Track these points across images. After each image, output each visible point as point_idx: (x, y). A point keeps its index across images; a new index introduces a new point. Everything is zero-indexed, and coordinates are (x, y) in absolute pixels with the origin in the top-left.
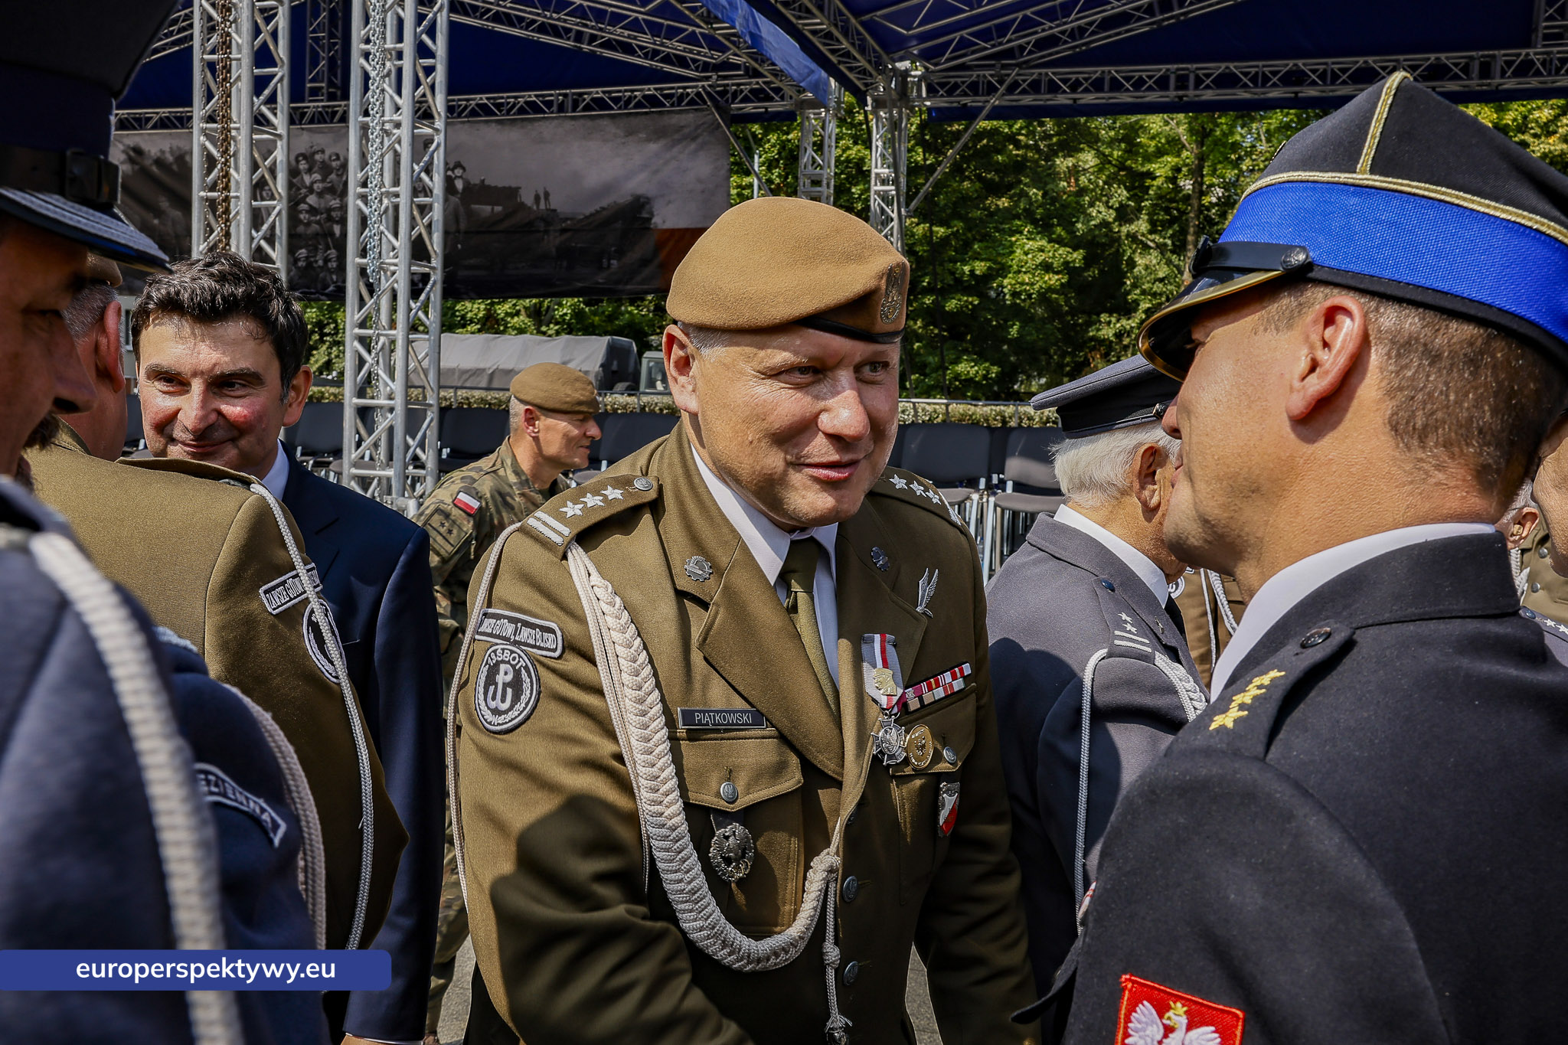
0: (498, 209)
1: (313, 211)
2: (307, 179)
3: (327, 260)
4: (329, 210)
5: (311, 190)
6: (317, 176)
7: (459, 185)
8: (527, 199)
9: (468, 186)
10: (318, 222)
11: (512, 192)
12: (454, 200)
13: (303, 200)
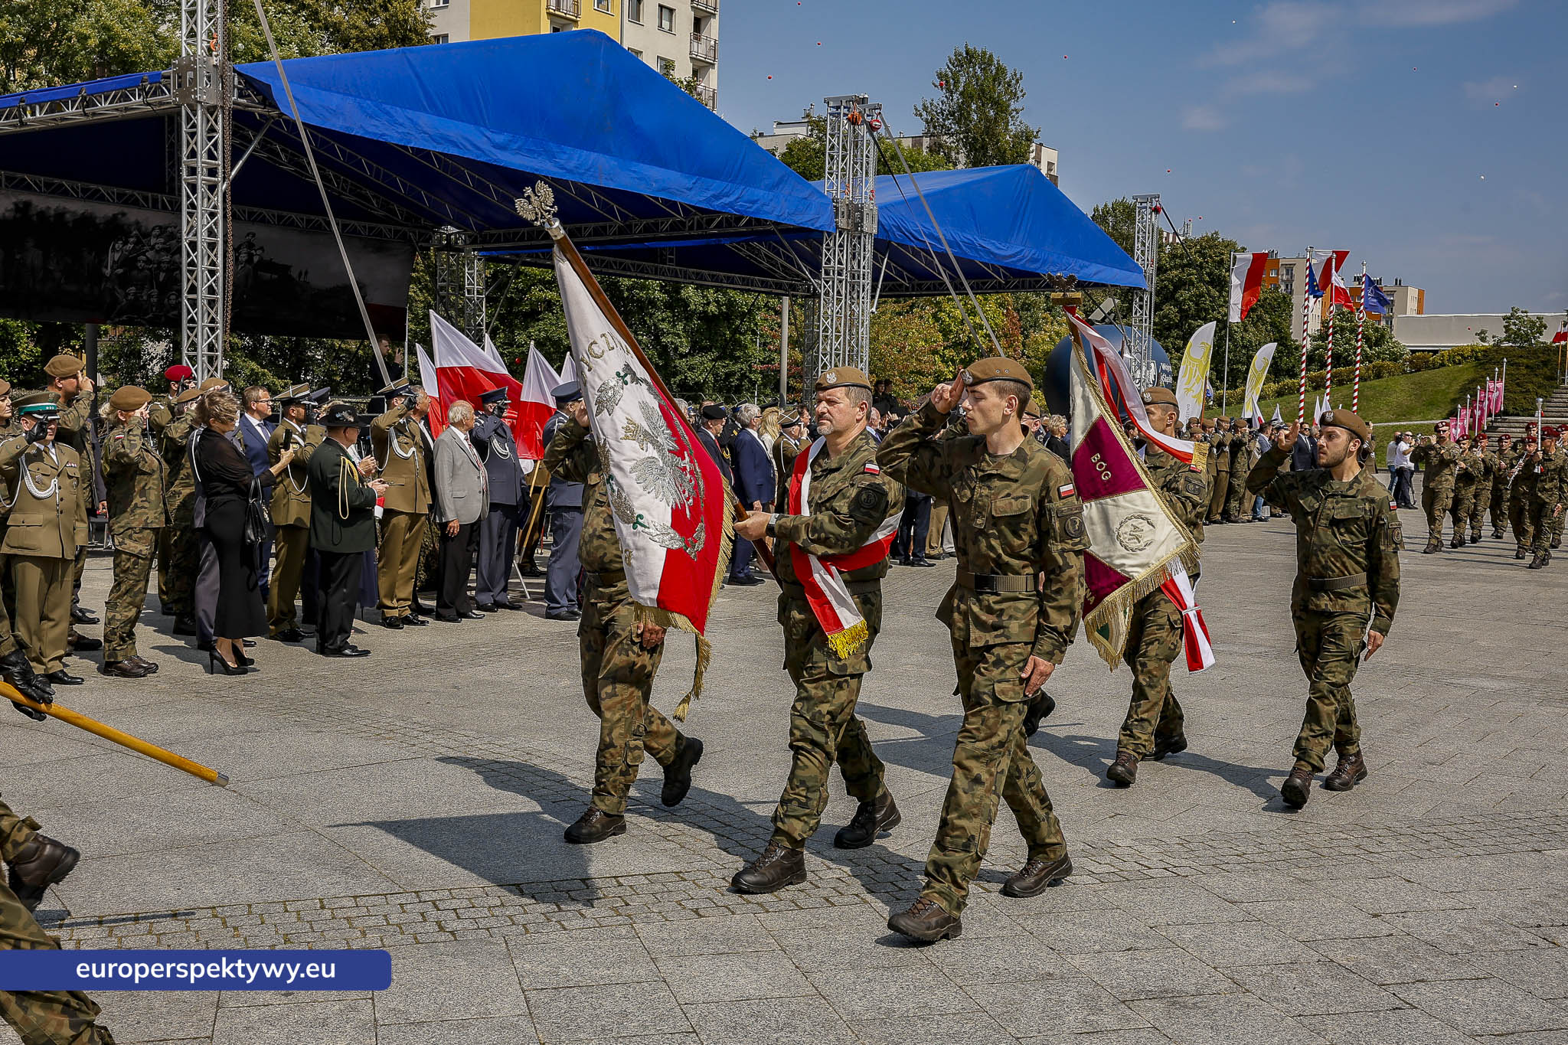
0: (275, 276)
1: (148, 261)
2: (153, 241)
3: (150, 296)
4: (159, 263)
5: (152, 248)
6: (162, 240)
7: (256, 259)
8: (294, 274)
9: (261, 260)
10: (150, 269)
11: (287, 268)
12: (248, 266)
13: (144, 254)
